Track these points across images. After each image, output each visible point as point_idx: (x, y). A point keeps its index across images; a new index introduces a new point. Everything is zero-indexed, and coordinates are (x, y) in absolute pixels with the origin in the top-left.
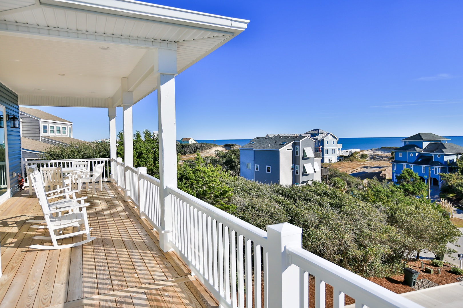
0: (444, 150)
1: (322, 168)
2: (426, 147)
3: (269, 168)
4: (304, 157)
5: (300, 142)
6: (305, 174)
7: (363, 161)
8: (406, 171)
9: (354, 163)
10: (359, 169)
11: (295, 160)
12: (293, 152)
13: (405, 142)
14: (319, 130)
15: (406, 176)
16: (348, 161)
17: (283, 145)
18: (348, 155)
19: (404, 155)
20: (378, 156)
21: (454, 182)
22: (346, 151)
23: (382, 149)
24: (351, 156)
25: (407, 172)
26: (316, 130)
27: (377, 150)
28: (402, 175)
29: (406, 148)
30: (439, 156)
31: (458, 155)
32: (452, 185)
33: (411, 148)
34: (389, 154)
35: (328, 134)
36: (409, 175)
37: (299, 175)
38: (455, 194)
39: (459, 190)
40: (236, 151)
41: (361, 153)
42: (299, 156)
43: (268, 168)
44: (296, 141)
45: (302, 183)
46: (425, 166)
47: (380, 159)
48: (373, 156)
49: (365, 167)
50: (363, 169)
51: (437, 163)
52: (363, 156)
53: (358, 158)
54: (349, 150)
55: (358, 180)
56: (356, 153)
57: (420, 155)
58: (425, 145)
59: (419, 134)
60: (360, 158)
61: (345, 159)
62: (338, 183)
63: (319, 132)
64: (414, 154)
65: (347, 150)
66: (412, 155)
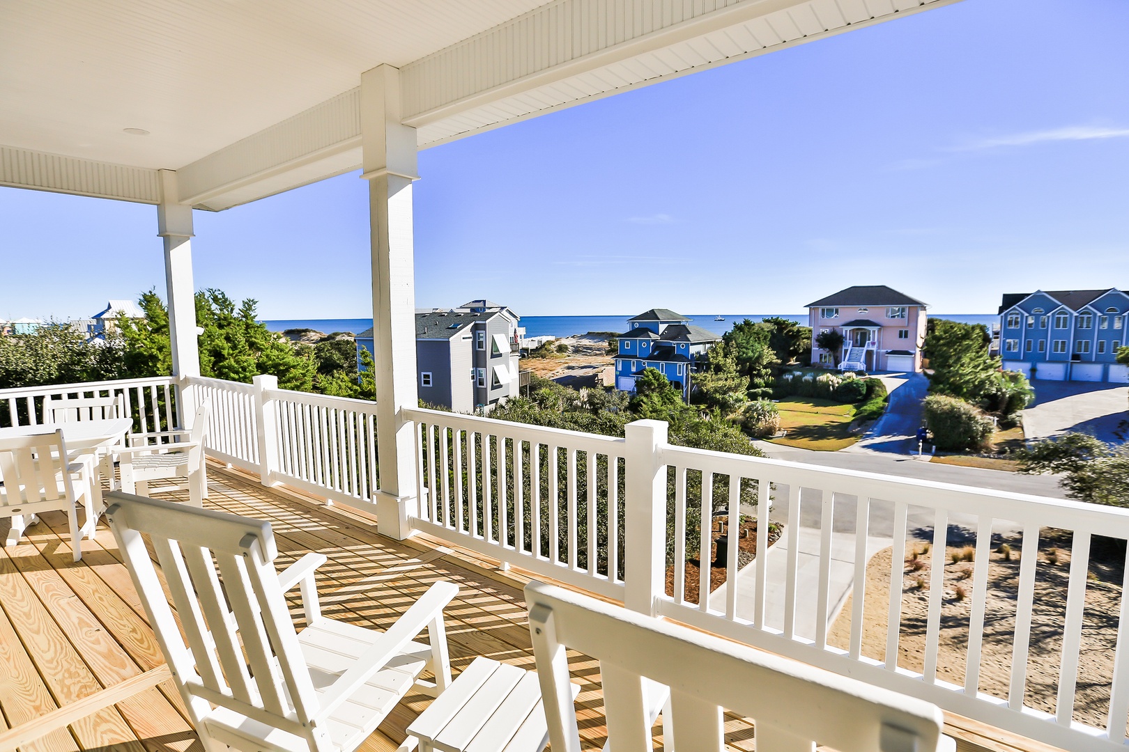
0: (688, 336)
1: (520, 372)
2: (664, 331)
3: (428, 376)
4: (494, 353)
5: (485, 324)
6: (496, 385)
7: (562, 357)
8: (651, 371)
9: (548, 360)
10: (560, 371)
11: (478, 360)
12: (474, 343)
13: (633, 323)
14: (484, 301)
15: (651, 380)
16: (537, 357)
17: (454, 329)
18: (537, 347)
19: (634, 344)
20: (584, 348)
21: (709, 387)
22: (530, 339)
23: (590, 335)
24: (541, 348)
25: (653, 374)
26: (480, 301)
27: (582, 337)
28: (646, 379)
29: (634, 333)
30: (683, 346)
31: (704, 343)
32: (708, 391)
33: (642, 334)
34: (606, 344)
35: (502, 308)
36: (654, 377)
37: (486, 389)
38: (706, 405)
39: (715, 397)
40: (340, 344)
41: (557, 343)
42: (485, 351)
43: (426, 376)
44: (477, 322)
45: (491, 402)
46: (663, 362)
47: (589, 353)
48: (577, 347)
49: (569, 368)
50: (567, 371)
51: (682, 358)
52: (561, 349)
53: (553, 352)
54: (537, 339)
55: (570, 391)
56: (550, 343)
57: (657, 346)
58: (662, 328)
59: (653, 311)
60: (557, 351)
61: (531, 354)
62: (548, 398)
63: (485, 305)
64: (648, 342)
65: (533, 338)
66: (644, 345)
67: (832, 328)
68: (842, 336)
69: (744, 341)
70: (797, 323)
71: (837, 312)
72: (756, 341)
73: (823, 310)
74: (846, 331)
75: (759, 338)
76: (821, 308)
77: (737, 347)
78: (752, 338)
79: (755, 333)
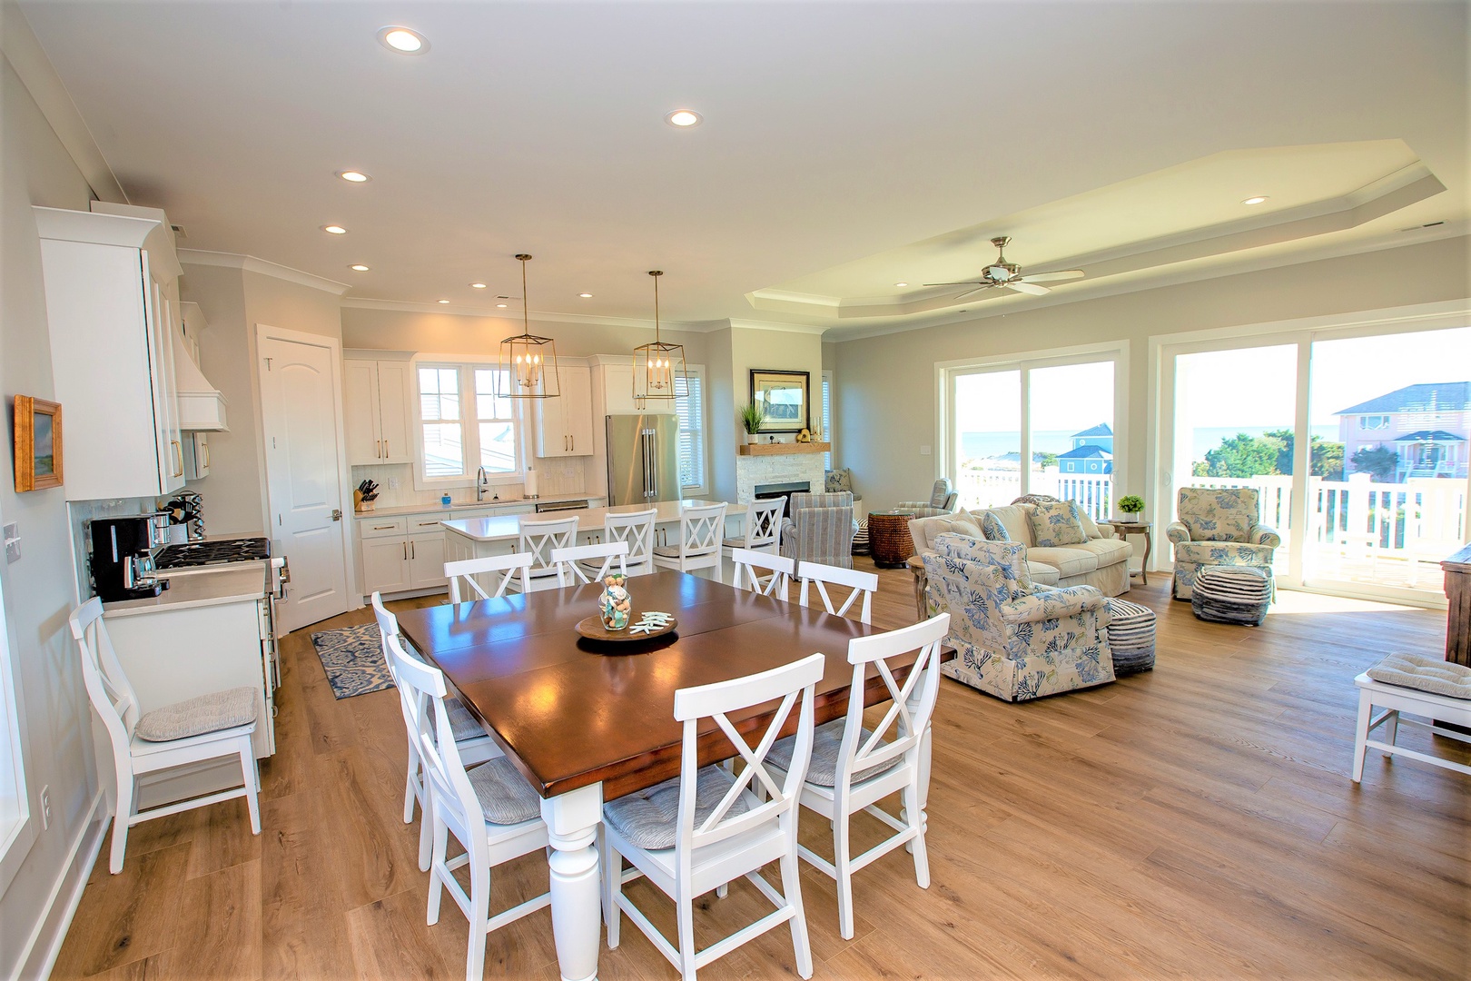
29: (1079, 453)
33: (1091, 453)
67: (1378, 443)
68: (1395, 454)
69: (1238, 462)
70: (1318, 437)
71: (1386, 420)
72: (1256, 461)
73: (1363, 419)
74: (1403, 447)
75: (1260, 457)
76: (1358, 417)
77: (1228, 468)
78: (1249, 458)
79: (1254, 451)
